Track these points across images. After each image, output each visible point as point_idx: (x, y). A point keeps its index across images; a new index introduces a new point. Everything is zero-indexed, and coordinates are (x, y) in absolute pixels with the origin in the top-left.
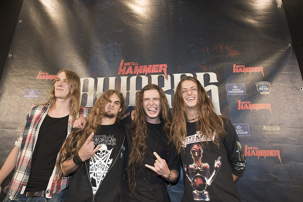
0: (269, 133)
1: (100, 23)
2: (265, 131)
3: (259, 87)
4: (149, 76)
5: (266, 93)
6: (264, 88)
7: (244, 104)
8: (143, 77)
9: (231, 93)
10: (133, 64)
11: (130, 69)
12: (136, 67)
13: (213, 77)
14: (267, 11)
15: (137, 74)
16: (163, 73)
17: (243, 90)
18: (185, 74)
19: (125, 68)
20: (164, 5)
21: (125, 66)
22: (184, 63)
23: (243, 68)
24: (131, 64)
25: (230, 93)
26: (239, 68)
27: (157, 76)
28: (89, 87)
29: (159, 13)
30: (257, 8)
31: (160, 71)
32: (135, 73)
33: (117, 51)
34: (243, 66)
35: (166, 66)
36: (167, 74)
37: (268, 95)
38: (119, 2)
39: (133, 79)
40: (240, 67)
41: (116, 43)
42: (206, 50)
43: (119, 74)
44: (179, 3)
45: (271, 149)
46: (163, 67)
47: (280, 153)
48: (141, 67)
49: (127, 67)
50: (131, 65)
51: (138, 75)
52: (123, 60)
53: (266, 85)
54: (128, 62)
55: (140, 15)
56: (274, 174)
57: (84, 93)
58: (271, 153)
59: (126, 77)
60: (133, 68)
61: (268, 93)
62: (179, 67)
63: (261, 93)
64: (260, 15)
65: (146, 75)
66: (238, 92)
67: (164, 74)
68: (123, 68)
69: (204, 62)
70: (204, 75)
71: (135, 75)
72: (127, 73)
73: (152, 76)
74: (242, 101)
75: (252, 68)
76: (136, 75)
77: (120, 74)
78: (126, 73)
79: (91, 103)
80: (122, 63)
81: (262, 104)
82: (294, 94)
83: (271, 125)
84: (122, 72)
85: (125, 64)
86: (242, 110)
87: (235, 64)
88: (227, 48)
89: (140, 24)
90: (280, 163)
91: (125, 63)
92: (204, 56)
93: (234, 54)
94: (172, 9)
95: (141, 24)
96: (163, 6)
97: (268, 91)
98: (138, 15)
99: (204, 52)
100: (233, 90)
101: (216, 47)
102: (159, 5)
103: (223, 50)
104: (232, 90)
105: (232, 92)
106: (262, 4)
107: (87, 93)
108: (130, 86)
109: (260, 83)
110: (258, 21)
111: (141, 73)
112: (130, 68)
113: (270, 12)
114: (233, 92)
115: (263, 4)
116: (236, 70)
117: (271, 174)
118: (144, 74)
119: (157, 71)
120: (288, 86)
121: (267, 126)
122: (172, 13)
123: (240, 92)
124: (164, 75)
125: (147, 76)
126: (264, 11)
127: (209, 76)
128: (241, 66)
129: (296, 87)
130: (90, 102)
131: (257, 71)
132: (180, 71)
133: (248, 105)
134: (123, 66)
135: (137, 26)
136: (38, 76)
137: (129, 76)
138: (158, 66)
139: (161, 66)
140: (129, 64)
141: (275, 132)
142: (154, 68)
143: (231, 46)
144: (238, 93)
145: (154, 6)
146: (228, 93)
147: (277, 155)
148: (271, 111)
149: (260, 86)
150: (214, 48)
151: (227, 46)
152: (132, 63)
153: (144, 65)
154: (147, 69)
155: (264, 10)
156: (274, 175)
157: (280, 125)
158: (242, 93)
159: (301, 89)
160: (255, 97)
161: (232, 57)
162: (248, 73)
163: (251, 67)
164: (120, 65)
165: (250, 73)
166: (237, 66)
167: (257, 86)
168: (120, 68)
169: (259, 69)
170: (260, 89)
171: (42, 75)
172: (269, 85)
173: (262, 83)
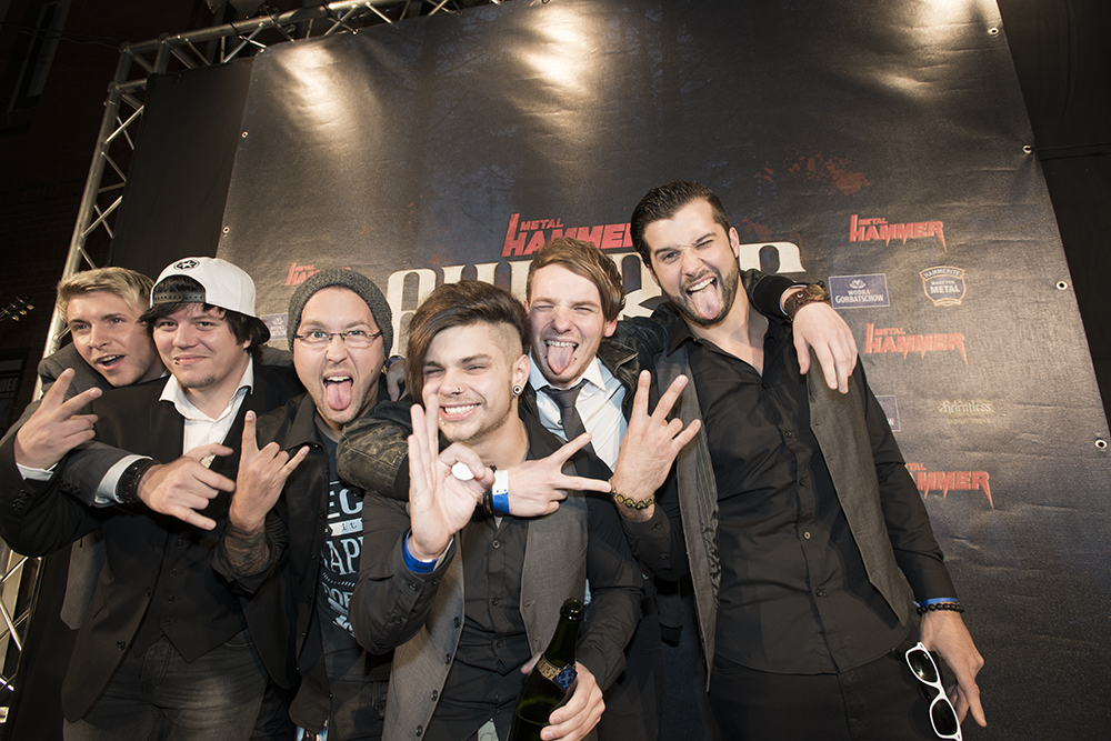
0: (960, 421)
1: (449, 113)
2: (945, 415)
3: (929, 284)
5: (951, 303)
6: (946, 287)
7: (884, 338)
9: (846, 304)
10: (547, 224)
11: (538, 242)
12: (557, 234)
13: (790, 257)
14: (952, 49)
17: (881, 291)
19: (523, 236)
20: (633, 50)
21: (523, 231)
23: (881, 227)
24: (540, 224)
25: (840, 304)
26: (867, 227)
27: (620, 257)
28: (421, 295)
29: (620, 76)
30: (923, 42)
31: (627, 244)
33: (499, 190)
34: (879, 221)
37: (955, 307)
38: (504, 53)
40: (872, 224)
41: (495, 168)
42: (766, 177)
43: (507, 253)
44: (679, 40)
45: (963, 470)
47: (990, 480)
48: (571, 232)
49: (531, 233)
50: (540, 229)
52: (517, 215)
53: (952, 279)
54: (531, 220)
55: (564, 84)
56: (971, 539)
57: (405, 312)
58: (963, 481)
59: (529, 263)
60: (548, 234)
61: (958, 302)
64: (931, 64)
66: (865, 300)
68: (516, 238)
69: (760, 214)
70: (762, 251)
72: (529, 251)
74: (880, 327)
75: (908, 225)
77: (509, 254)
78: (526, 252)
80: (513, 224)
81: (939, 337)
82: (1037, 302)
83: (966, 397)
84: (514, 250)
85: (524, 226)
86: (878, 354)
87: (855, 214)
88: (829, 168)
89: (566, 112)
90: (989, 508)
91: (523, 223)
92: (759, 193)
93: (851, 184)
94: (660, 60)
95: (568, 109)
96: (633, 53)
97: (957, 296)
98: (559, 87)
99: (759, 181)
100: (850, 293)
101: (796, 165)
102: (620, 52)
103: (818, 174)
104: (848, 295)
105: (845, 299)
106: (937, 28)
107: (414, 312)
109: (934, 272)
110: (925, 80)
112: (539, 238)
113: (962, 52)
114: (852, 300)
115: (942, 27)
116: (858, 234)
117: (963, 541)
119: (618, 244)
120: (1020, 278)
121: (952, 402)
122: (660, 72)
123: (871, 298)
126: (943, 49)
127: (776, 252)
128: (874, 220)
129: (1045, 282)
131: (925, 235)
133: (895, 340)
134: (518, 231)
135: (556, 116)
136: (290, 277)
138: (620, 228)
140: (534, 225)
141: (977, 417)
142: (610, 234)
143: (841, 161)
144: (866, 304)
145: (605, 54)
146: (835, 304)
147: (980, 487)
148: (965, 356)
149: (934, 280)
150: (791, 170)
151: (831, 161)
152: (544, 222)
153: (578, 226)
154: (587, 239)
155: (945, 46)
156: (971, 542)
157: (993, 397)
158: (878, 302)
159: (1062, 285)
160: (916, 313)
161: (846, 194)
162: (896, 243)
163: (906, 222)
164: (510, 229)
165: (901, 241)
166: (863, 222)
167: (925, 280)
168: (510, 238)
169: (932, 229)
170: (933, 290)
171: (300, 273)
172: (961, 277)
173: (939, 271)
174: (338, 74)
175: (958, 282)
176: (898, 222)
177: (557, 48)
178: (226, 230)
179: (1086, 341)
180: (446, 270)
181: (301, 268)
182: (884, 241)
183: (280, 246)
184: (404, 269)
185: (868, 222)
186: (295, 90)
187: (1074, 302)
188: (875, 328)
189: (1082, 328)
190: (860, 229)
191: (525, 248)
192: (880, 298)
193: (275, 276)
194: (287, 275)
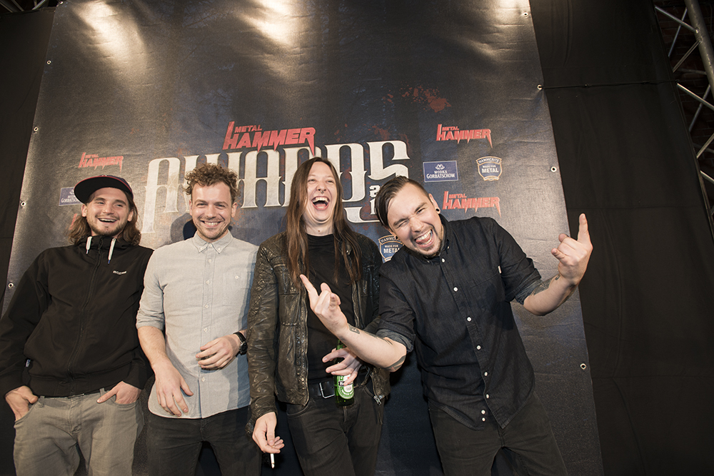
1: (191, 53)
3: (481, 167)
4: (281, 150)
5: (493, 179)
6: (491, 169)
7: (454, 200)
8: (269, 152)
9: (432, 179)
10: (252, 128)
11: (246, 139)
12: (258, 135)
13: (400, 150)
15: (259, 148)
16: (306, 144)
17: (453, 172)
18: (349, 145)
19: (236, 136)
20: (311, 15)
21: (237, 133)
22: (346, 126)
23: (455, 132)
24: (248, 129)
25: (430, 179)
26: (447, 132)
27: (297, 150)
28: (170, 175)
31: (302, 141)
32: (254, 145)
33: (222, 105)
34: (454, 128)
35: (312, 130)
36: (315, 146)
37: (496, 182)
39: (252, 157)
40: (450, 130)
41: (220, 91)
42: (388, 100)
43: (226, 147)
44: (340, 10)
46: (308, 133)
48: (267, 133)
49: (241, 134)
50: (247, 132)
51: (261, 149)
52: (233, 122)
53: (494, 164)
54: (242, 126)
59: (239, 154)
60: (252, 135)
61: (497, 178)
62: (338, 132)
63: (485, 179)
64: (489, 32)
65: (275, 148)
66: (444, 176)
67: (309, 146)
68: (232, 138)
69: (383, 123)
70: (384, 146)
71: (255, 149)
72: (240, 146)
73: (287, 150)
74: (452, 193)
75: (471, 131)
76: (257, 150)
78: (238, 147)
79: (173, 205)
80: (230, 129)
81: (485, 200)
82: (541, 179)
84: (230, 145)
85: (238, 130)
86: (450, 209)
87: (440, 123)
88: (426, 95)
89: (266, 55)
91: (237, 128)
92: (384, 110)
93: (439, 105)
94: (327, 22)
95: (268, 53)
97: (496, 174)
98: (263, 38)
99: (384, 102)
100: (436, 172)
101: (407, 93)
102: (302, 17)
103: (419, 98)
104: (434, 173)
105: (433, 176)
107: (166, 186)
108: (246, 170)
109: (485, 160)
110: (486, 43)
111: (265, 145)
112: (246, 136)
113: (507, 26)
114: (436, 177)
116: (441, 136)
118: (272, 148)
119: (295, 142)
120: (532, 163)
122: (327, 30)
123: (448, 176)
124: (308, 148)
125: (277, 150)
127: (392, 147)
128: (451, 128)
129: (545, 167)
130: (171, 204)
131: (480, 137)
132: (339, 139)
133: (460, 201)
134: (233, 133)
135: (260, 58)
137: (244, 151)
138: (298, 131)
139: (304, 131)
140: (243, 129)
142: (291, 135)
143: (434, 90)
144: (444, 179)
145: (293, 17)
146: (427, 179)
148: (500, 211)
149: (484, 165)
150: (404, 96)
151: (428, 90)
152: (250, 127)
153: (271, 130)
154: (276, 139)
158: (452, 178)
159: (554, 169)
160: (473, 185)
161: (436, 111)
162: (464, 142)
163: (469, 129)
164: (228, 131)
165: (466, 140)
166: (445, 129)
167: (479, 165)
168: (228, 138)
169: (484, 134)
170: (483, 171)
171: (89, 159)
172: (500, 163)
173: (488, 160)
174: (116, 23)
175: (498, 166)
176: (464, 129)
177: (263, 12)
178: (36, 129)
179: (564, 202)
180: (187, 158)
181: (89, 156)
182: (457, 141)
183: (74, 141)
184: (159, 158)
185: (448, 129)
186: (85, 32)
187: (560, 180)
188: (449, 194)
189: (563, 195)
190: (444, 133)
191: (237, 144)
192: (453, 175)
193: (71, 161)
194: (80, 160)
